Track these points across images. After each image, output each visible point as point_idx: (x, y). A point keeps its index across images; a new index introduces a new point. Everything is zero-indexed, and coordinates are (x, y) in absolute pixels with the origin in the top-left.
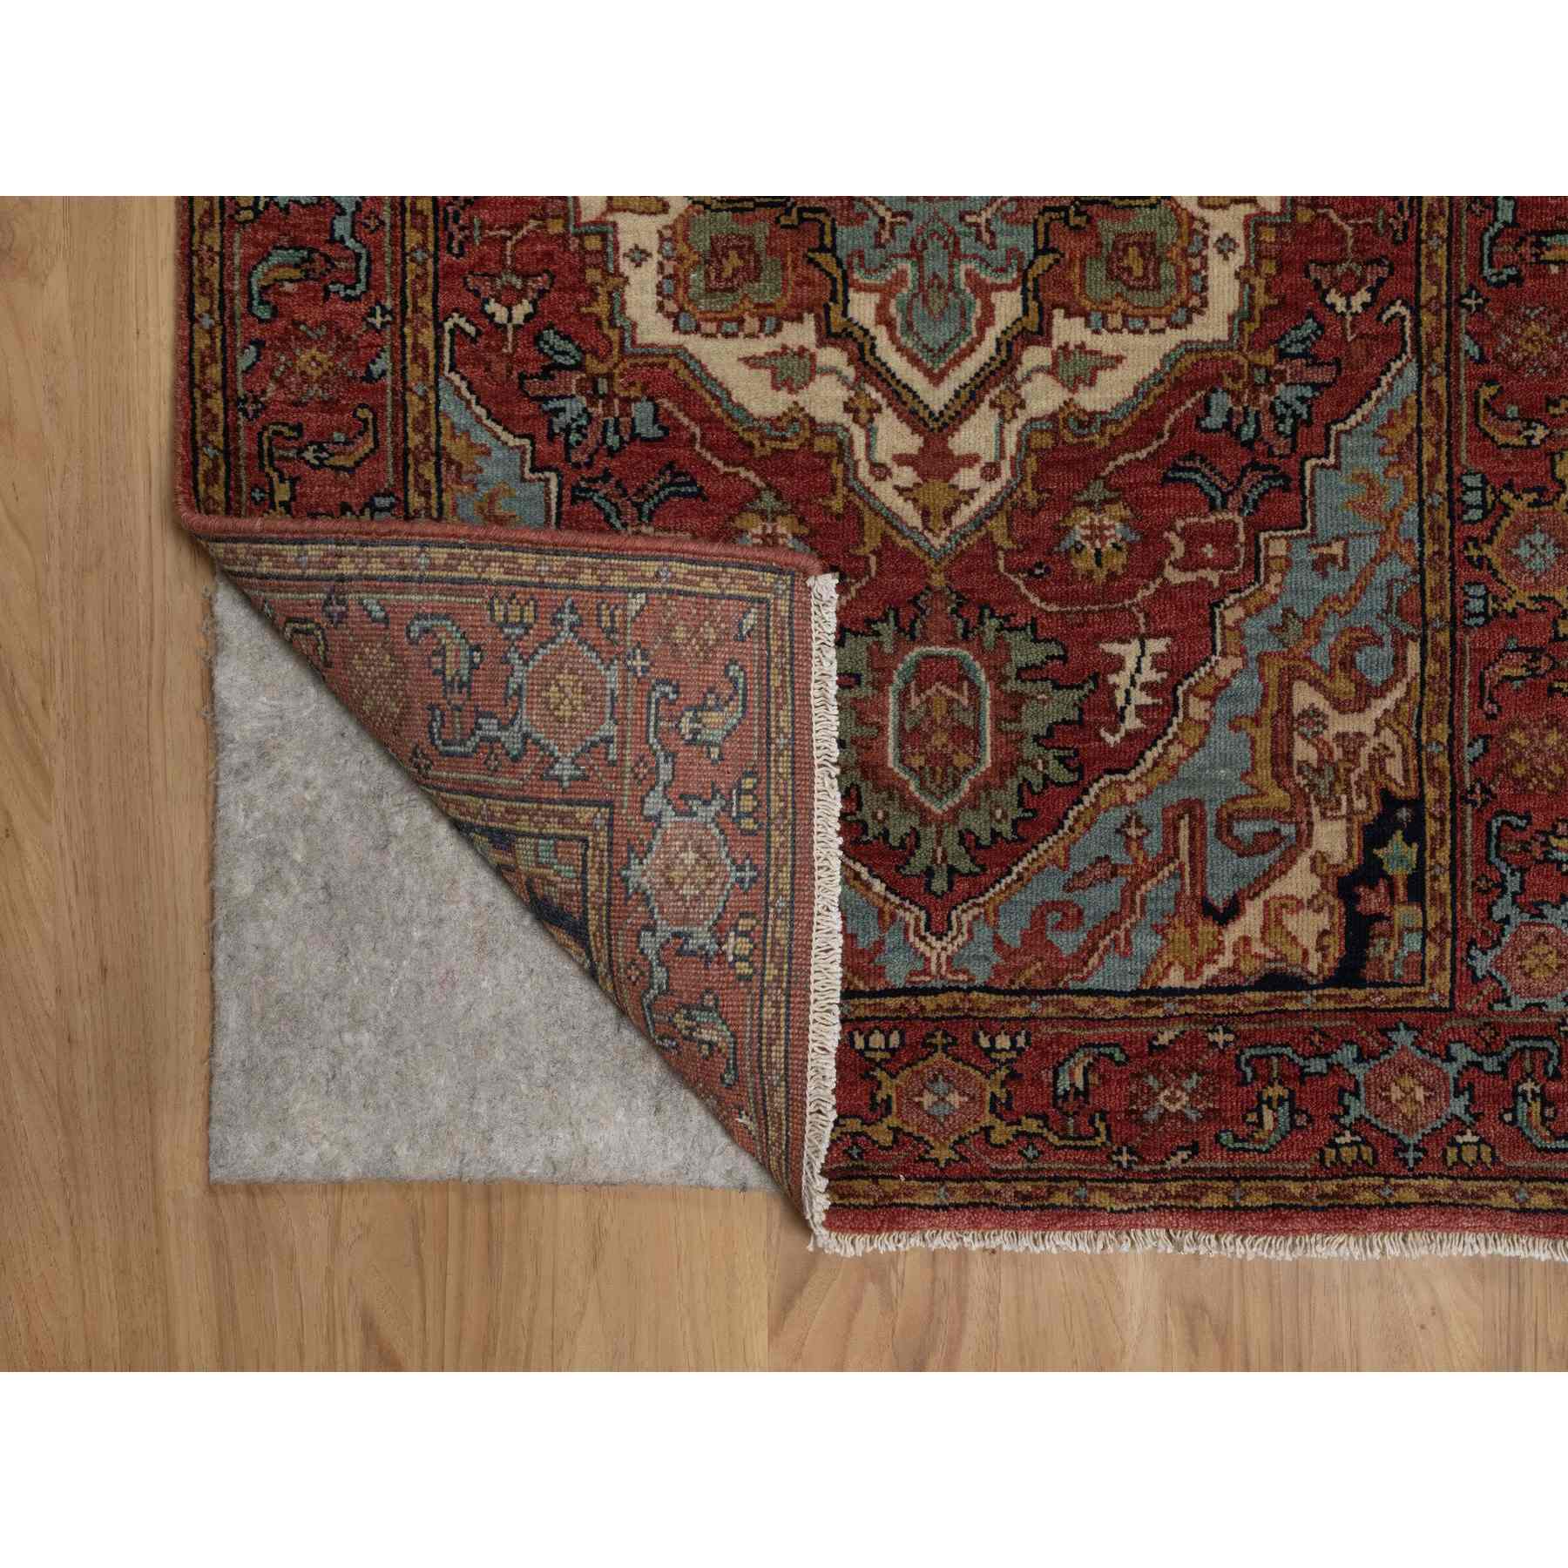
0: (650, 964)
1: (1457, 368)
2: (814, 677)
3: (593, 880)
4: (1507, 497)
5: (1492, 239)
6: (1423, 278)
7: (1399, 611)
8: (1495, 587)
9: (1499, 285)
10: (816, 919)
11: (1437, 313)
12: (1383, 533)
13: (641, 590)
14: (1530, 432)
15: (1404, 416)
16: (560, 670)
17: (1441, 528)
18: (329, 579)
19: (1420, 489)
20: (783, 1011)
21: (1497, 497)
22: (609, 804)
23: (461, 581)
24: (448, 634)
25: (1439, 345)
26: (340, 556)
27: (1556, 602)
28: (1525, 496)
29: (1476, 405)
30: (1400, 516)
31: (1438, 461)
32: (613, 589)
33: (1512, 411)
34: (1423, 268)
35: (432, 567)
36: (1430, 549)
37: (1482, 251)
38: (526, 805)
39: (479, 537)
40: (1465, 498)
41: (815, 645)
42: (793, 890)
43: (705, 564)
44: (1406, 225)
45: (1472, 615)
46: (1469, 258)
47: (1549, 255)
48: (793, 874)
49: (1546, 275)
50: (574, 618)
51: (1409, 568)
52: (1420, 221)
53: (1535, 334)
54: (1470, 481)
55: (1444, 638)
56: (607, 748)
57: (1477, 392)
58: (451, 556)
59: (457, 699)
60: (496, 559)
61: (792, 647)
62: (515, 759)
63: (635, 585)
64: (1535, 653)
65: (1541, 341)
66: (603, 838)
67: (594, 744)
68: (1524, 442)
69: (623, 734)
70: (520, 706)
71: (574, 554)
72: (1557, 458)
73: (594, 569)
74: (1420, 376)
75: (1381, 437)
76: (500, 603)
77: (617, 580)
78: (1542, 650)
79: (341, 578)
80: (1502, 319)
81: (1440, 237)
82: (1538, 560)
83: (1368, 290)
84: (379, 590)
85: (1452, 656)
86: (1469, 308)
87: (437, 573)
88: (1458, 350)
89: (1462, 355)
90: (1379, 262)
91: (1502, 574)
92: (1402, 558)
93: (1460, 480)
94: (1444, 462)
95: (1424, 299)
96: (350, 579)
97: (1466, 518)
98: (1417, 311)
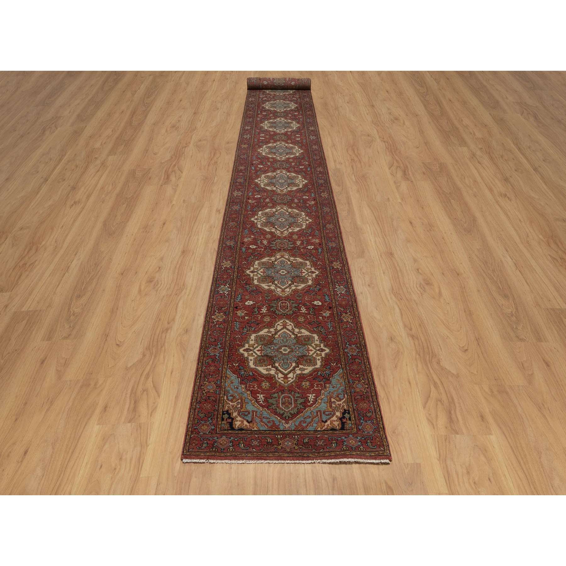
1: (347, 370)
5: (349, 359)
7: (343, 392)
8: (355, 389)
9: (351, 363)
12: (340, 384)
17: (347, 384)
19: (344, 380)
21: (354, 381)
25: (344, 368)
28: (357, 381)
30: (342, 383)
31: (346, 378)
33: (354, 374)
36: (346, 386)
40: (350, 381)
45: (353, 392)
47: (356, 361)
57: (350, 372)
64: (361, 396)
68: (356, 376)
74: (343, 371)
80: (351, 366)
85: (351, 396)
88: (347, 368)
92: (343, 387)
97: (350, 383)
98: (341, 365)
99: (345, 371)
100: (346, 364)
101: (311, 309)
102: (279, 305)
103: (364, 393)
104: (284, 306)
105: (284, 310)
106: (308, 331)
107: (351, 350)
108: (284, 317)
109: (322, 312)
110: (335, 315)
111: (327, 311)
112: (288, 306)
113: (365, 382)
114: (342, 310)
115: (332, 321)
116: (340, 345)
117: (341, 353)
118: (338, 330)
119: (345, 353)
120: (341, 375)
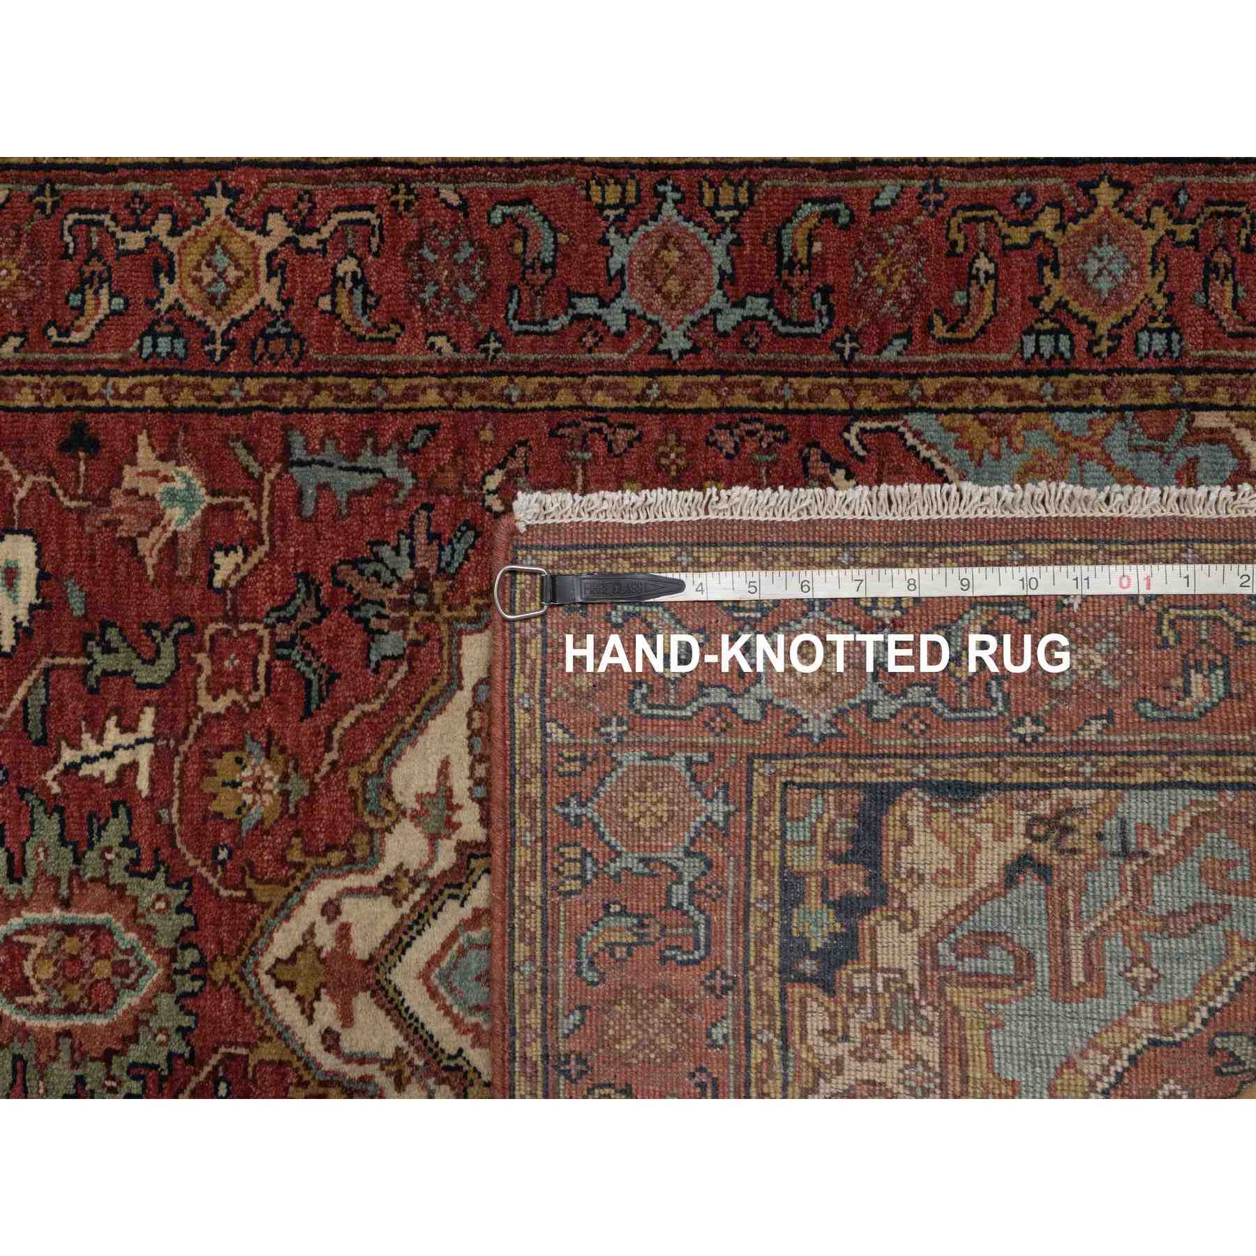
0: (904, 705)
1: (915, 364)
2: (619, 520)
3: (824, 776)
4: (1047, 304)
5: (786, 321)
6: (821, 406)
7: (1164, 438)
8: (1141, 319)
9: (830, 313)
10: (859, 517)
11: (858, 388)
12: (1081, 457)
13: (543, 727)
14: (982, 275)
15: (961, 430)
16: (624, 817)
17: (1078, 385)
18: (546, 1071)
19: (1038, 410)
20: (949, 550)
21: (1047, 316)
22: (750, 760)
23: (545, 927)
24: (593, 941)
25: (890, 388)
26: (524, 1057)
27: (1158, 244)
28: (1047, 282)
29: (950, 341)
30: (1064, 434)
31: (1007, 388)
32: (543, 759)
33: (959, 298)
34: (812, 406)
35: (532, 958)
36: (1099, 399)
37: (794, 335)
38: (754, 853)
39: (503, 911)
40: (1047, 356)
41: (586, 519)
42: (832, 544)
43: (513, 653)
44: (770, 427)
45: (1169, 349)
46: (803, 350)
47: (802, 253)
48: (815, 544)
49: (822, 255)
50: (573, 802)
51: (1118, 425)
52: (764, 410)
53: (884, 271)
54: (1029, 349)
55: (1192, 382)
56: (697, 763)
57: (939, 341)
58: (522, 939)
59: (654, 930)
60: (522, 891)
61: (589, 547)
62: (709, 865)
63: (539, 735)
64: (1210, 268)
65: (892, 264)
66: (783, 765)
67: (693, 778)
68: (992, 283)
69: (682, 747)
70: (658, 859)
71: (512, 803)
72: (1008, 242)
73: (525, 781)
74: (922, 410)
75: (982, 456)
76: (563, 884)
77: (534, 755)
78: (1207, 261)
79: (545, 1057)
80: (867, 311)
81: (782, 384)
82: (1114, 267)
83: (833, 472)
84: (555, 1016)
85: (1210, 372)
86: (853, 350)
87: (538, 953)
88: (897, 364)
89: (902, 359)
90: (806, 460)
91: (1127, 310)
92: (1108, 434)
93: (1028, 362)
94: (1009, 381)
95: (844, 406)
96: (545, 1047)
97: (1068, 355)
98: (855, 414)
99: (931, 385)
100: (849, 368)
101: (104, 662)
102: (55, 1023)
103: (1185, 233)
104: (70, 969)
105: (122, 970)
106: (419, 726)
107: (673, 285)
108: (220, 971)
109: (150, 548)
110: (186, 399)
111: (129, 477)
112: (70, 930)
113: (1058, 204)
114: (103, 303)
115: (270, 444)
116: (601, 399)
117: (707, 400)
118: (398, 386)
119: (707, 360)
120: (977, 432)
